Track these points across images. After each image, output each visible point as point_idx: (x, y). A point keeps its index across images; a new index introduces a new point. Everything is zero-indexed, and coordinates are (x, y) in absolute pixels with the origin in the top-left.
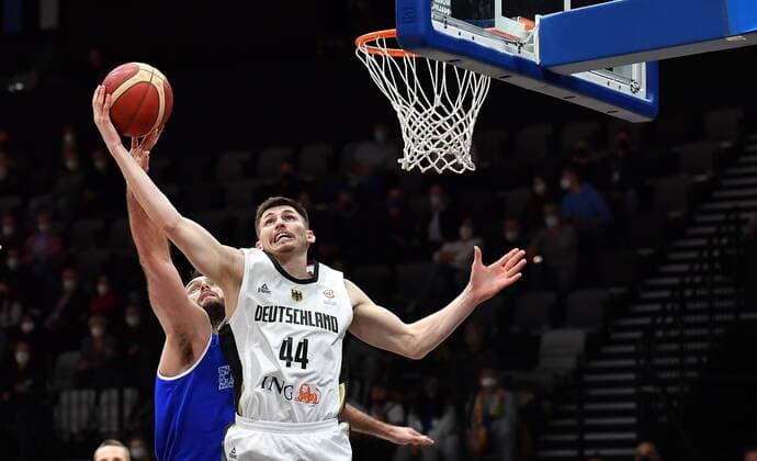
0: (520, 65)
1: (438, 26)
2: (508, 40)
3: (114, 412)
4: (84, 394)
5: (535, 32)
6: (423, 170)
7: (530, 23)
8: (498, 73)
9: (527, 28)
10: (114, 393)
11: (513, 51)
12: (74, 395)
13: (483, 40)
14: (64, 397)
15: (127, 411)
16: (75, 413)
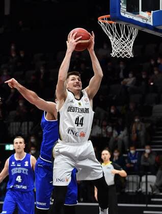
0: (147, 26)
1: (122, 14)
2: (143, 18)
3: (26, 128)
4: (17, 123)
5: (151, 16)
6: (118, 57)
7: (150, 13)
8: (140, 28)
9: (149, 15)
10: (26, 123)
11: (145, 22)
12: (14, 124)
13: (136, 18)
14: (11, 124)
15: (30, 128)
16: (14, 129)
